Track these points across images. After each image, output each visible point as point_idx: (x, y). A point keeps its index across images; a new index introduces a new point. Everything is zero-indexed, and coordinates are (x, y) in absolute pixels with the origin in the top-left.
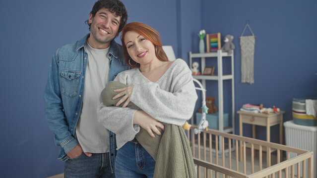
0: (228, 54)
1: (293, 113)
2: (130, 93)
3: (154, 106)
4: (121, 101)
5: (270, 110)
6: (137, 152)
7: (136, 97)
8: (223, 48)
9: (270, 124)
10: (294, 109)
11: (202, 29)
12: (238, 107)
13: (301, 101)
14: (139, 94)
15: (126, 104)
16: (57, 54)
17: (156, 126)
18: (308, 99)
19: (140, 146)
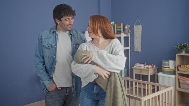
0: (127, 35)
1: (163, 68)
2: (92, 56)
3: (106, 63)
4: (87, 60)
5: (150, 66)
6: (95, 87)
7: (95, 58)
8: (124, 32)
9: (150, 74)
10: (163, 66)
11: (112, 21)
12: (133, 65)
13: (167, 61)
14: (97, 57)
15: (90, 62)
16: (41, 35)
17: (107, 74)
18: (170, 60)
19: (97, 84)
